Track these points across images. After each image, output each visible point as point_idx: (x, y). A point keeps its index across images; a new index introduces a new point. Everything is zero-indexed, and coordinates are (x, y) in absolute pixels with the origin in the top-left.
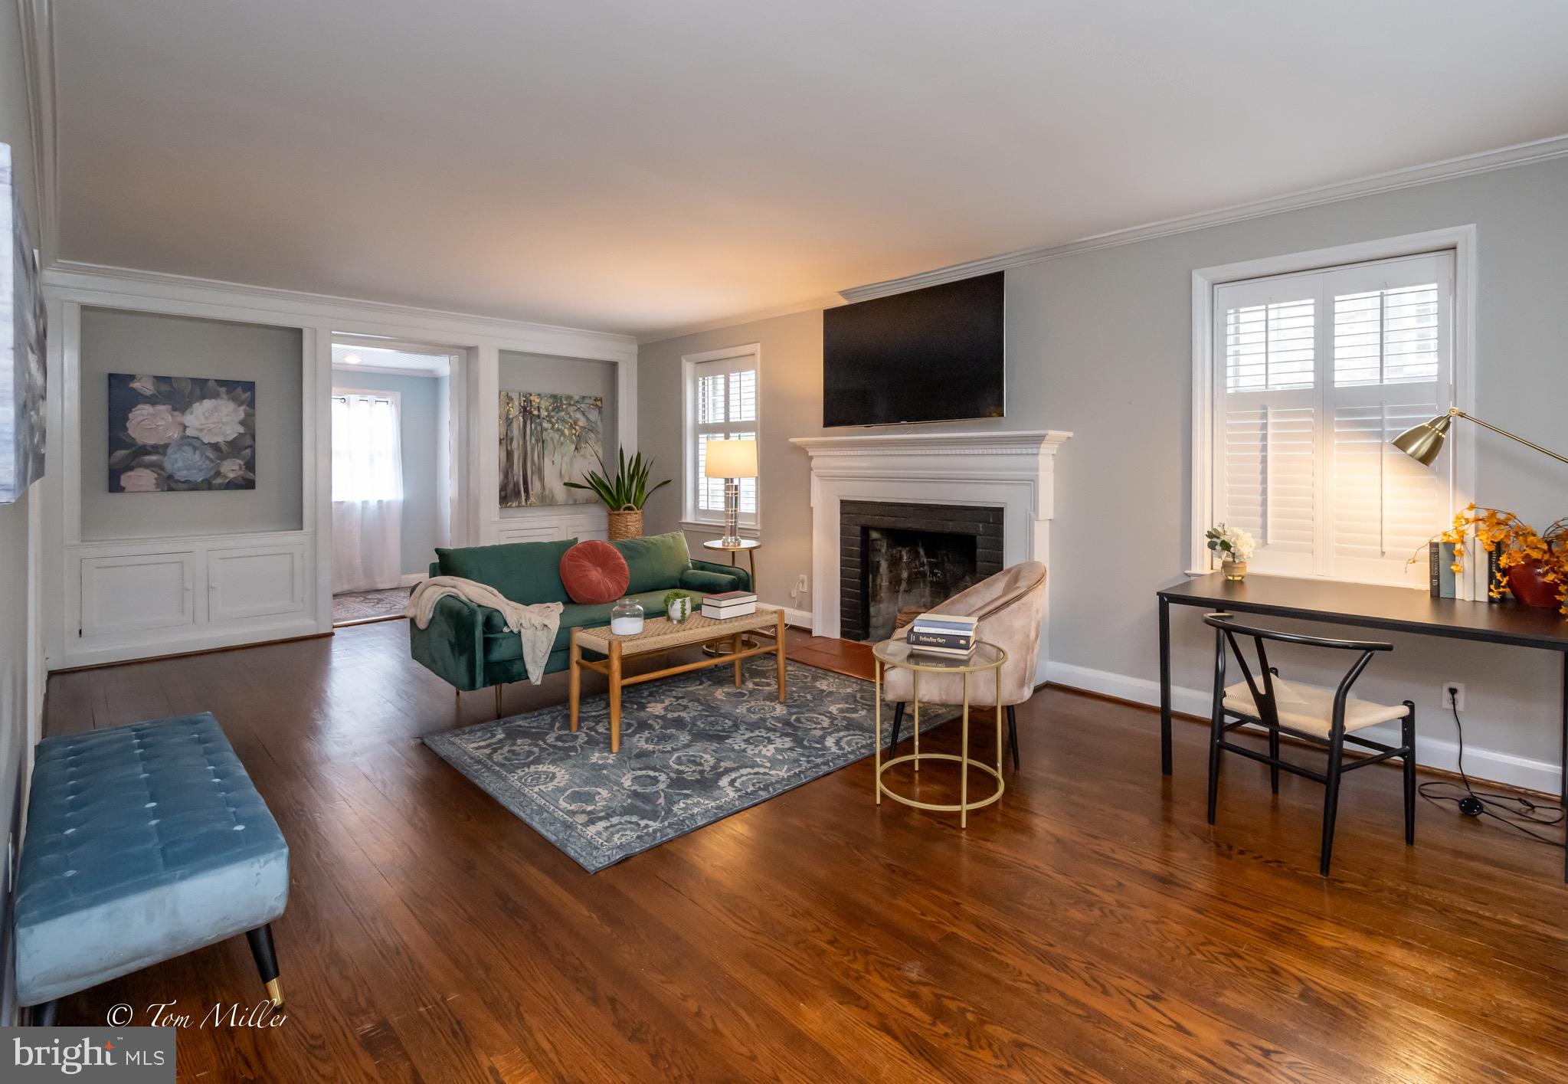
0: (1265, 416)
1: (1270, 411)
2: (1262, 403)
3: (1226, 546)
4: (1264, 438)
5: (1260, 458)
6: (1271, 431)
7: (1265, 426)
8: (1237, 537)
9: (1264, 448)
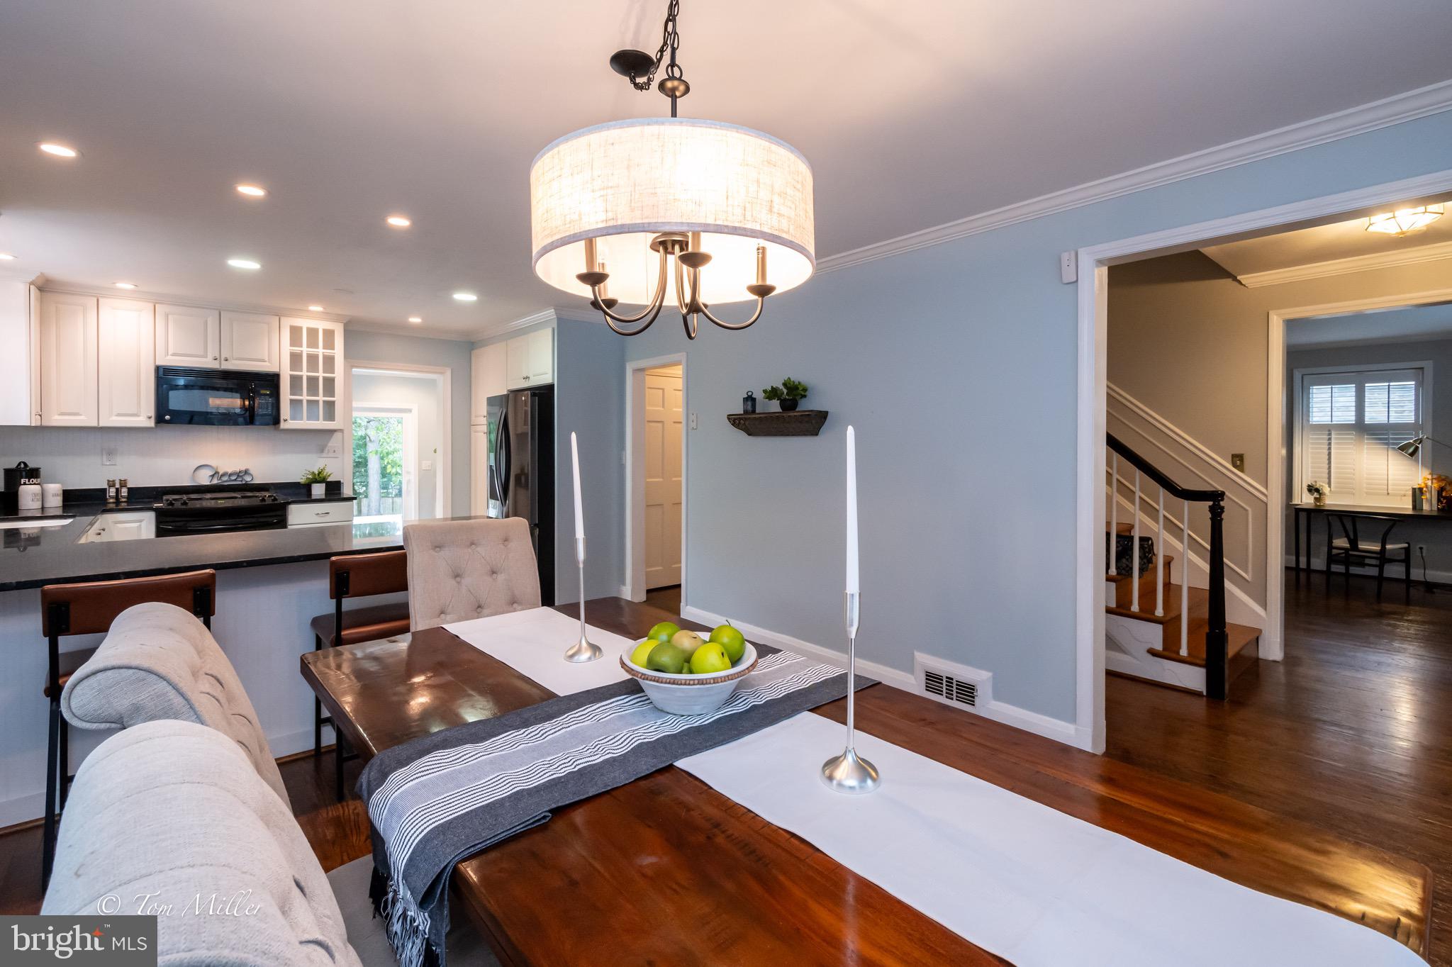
0: (1330, 434)
1: (1333, 432)
2: (1328, 429)
3: (1317, 490)
4: (1330, 444)
5: (1327, 453)
6: (1333, 441)
7: (1330, 439)
8: (1322, 486)
9: (1330, 449)
